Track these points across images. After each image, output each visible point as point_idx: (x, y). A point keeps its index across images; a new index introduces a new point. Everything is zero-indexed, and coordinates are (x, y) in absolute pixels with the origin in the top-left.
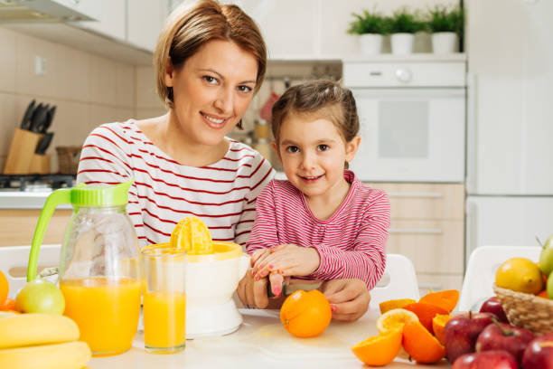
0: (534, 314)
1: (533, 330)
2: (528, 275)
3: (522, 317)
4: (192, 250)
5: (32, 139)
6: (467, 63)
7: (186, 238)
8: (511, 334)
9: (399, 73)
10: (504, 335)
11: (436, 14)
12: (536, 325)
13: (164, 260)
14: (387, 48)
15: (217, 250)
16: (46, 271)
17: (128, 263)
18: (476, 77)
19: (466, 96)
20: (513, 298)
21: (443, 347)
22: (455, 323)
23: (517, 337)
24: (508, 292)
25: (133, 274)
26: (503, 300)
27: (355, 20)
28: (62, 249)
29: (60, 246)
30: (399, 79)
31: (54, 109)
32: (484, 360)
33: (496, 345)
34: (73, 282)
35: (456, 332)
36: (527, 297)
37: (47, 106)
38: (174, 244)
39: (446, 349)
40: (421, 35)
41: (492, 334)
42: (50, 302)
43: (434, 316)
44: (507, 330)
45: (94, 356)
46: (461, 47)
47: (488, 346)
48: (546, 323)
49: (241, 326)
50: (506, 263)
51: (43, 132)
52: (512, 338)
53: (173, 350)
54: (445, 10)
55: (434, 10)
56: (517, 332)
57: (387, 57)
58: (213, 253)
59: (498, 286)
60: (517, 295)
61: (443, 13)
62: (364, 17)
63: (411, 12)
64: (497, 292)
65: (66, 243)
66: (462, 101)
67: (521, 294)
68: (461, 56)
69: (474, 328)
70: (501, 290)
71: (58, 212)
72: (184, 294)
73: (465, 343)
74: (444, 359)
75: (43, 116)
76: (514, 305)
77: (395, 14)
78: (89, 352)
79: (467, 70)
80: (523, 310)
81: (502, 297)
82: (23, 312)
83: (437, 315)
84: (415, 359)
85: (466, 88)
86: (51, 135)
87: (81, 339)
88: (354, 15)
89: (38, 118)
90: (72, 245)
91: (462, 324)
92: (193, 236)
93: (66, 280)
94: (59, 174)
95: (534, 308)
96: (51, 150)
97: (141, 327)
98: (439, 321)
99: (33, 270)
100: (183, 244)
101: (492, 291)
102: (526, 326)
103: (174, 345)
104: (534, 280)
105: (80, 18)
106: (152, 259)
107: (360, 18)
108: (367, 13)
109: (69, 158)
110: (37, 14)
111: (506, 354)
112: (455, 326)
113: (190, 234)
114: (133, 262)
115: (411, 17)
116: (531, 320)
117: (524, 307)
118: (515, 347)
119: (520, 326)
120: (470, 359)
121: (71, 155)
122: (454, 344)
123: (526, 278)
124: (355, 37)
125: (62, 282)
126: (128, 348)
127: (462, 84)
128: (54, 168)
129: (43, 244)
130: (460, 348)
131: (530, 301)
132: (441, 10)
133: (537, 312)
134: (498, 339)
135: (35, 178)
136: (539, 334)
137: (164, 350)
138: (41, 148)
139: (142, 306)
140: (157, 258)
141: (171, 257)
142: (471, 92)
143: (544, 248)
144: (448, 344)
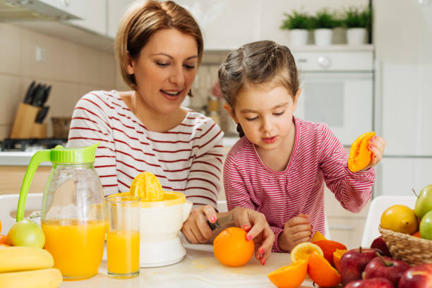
0: (409, 249)
1: (409, 262)
2: (405, 219)
3: (400, 252)
4: (145, 198)
5: (32, 111)
6: (374, 52)
7: (142, 188)
8: (391, 265)
9: (321, 60)
10: (386, 266)
11: (350, 14)
12: (411, 258)
13: (123, 205)
14: (311, 40)
15: (166, 198)
16: (34, 214)
17: (95, 208)
18: (381, 64)
19: (374, 78)
20: (394, 237)
21: (339, 275)
22: (349, 256)
23: (395, 268)
24: (390, 232)
25: (98, 217)
26: (386, 238)
27: (286, 18)
28: (44, 196)
29: (42, 194)
30: (321, 65)
31: (49, 89)
32: (367, 285)
33: (378, 273)
34: (51, 223)
35: (349, 263)
36: (404, 236)
37: (44, 86)
38: (132, 193)
39: (342, 277)
40: (339, 30)
41: (377, 265)
42: (33, 238)
43: (335, 251)
44: (388, 262)
45: (64, 280)
46: (370, 40)
47: (372, 275)
48: (419, 256)
49: (185, 257)
50: (389, 209)
51: (41, 106)
52: (392, 268)
53: (130, 276)
54: (357, 10)
55: (348, 10)
56: (396, 264)
57: (311, 47)
58: (163, 200)
59: (382, 227)
60: (396, 234)
61: (356, 13)
62: (293, 16)
63: (330, 12)
64: (381, 232)
65: (46, 193)
66: (370, 82)
67: (400, 234)
68: (369, 47)
69: (363, 260)
70: (384, 231)
71: (41, 168)
72: (138, 232)
73: (356, 272)
74: (340, 284)
75: (41, 93)
76: (394, 242)
77: (318, 14)
78: (60, 277)
79: (374, 57)
80: (401, 246)
81: (385, 236)
82: (12, 245)
83: (337, 250)
84: (318, 284)
85: (373, 72)
86: (47, 109)
87: (55, 266)
88: (285, 14)
89: (37, 95)
90: (52, 194)
91: (354, 257)
92: (147, 188)
93: (46, 221)
94: (54, 138)
95: (409, 245)
96: (47, 120)
97: (105, 257)
98: (338, 255)
99: (21, 213)
100: (139, 193)
101: (378, 231)
102: (403, 259)
103: (130, 272)
104: (410, 223)
105: (70, 17)
106: (114, 205)
107: (290, 17)
108: (296, 14)
109: (61, 126)
110: (36, 15)
111: (386, 280)
112: (348, 259)
113: (145, 186)
114: (99, 207)
115: (330, 16)
116: (407, 254)
117: (401, 244)
118: (394, 275)
119: (399, 259)
120: (357, 284)
121: (63, 123)
122: (347, 273)
123: (404, 221)
124: (286, 32)
125: (43, 222)
126: (95, 274)
127: (371, 69)
128: (50, 134)
129: (29, 192)
130: (352, 276)
131: (406, 239)
132: (354, 10)
133: (412, 247)
134: (381, 269)
135: (34, 142)
136: (413, 265)
137: (123, 276)
138: (40, 119)
139: (106, 241)
140: (118, 204)
141: (128, 203)
142: (377, 75)
143: (418, 198)
144: (343, 273)
